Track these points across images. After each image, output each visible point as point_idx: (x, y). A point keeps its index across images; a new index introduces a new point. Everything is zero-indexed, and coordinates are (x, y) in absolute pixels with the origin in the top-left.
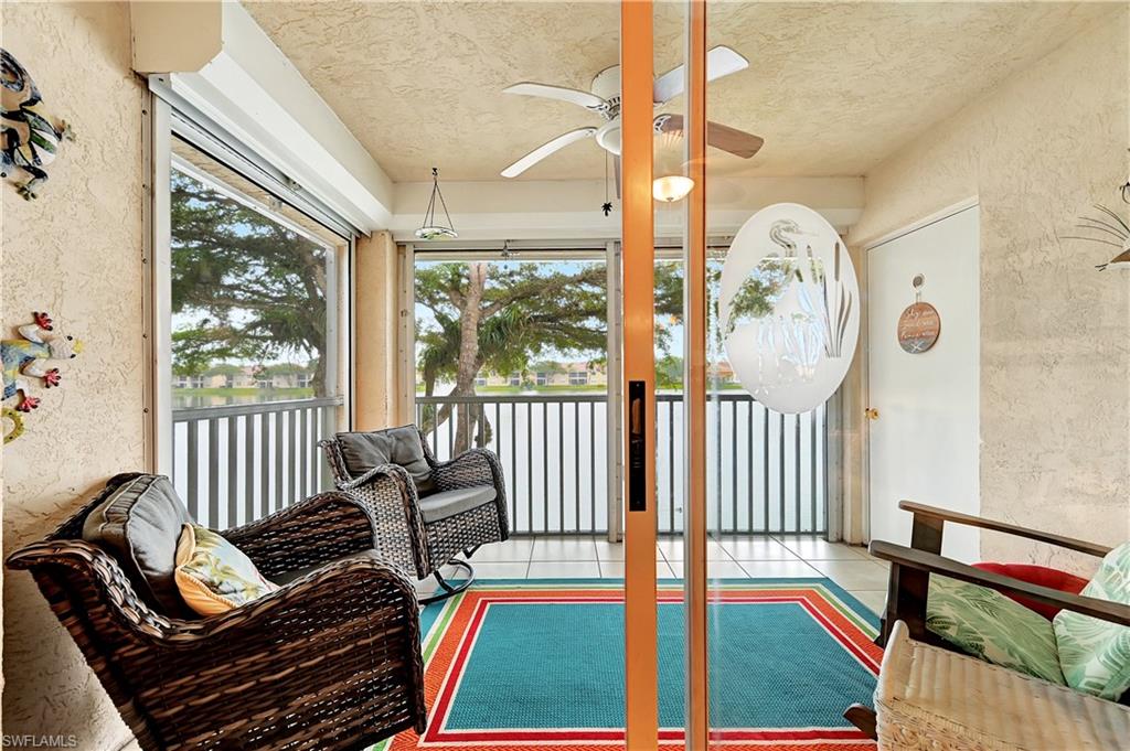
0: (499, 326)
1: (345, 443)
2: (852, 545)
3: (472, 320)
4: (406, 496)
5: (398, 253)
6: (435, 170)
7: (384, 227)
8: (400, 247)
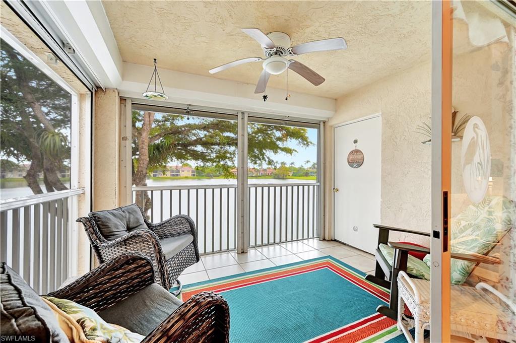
0: (158, 148)
1: (99, 218)
2: (328, 241)
3: (146, 144)
4: (156, 247)
5: (121, 103)
6: (155, 60)
7: (115, 88)
8: (123, 100)
